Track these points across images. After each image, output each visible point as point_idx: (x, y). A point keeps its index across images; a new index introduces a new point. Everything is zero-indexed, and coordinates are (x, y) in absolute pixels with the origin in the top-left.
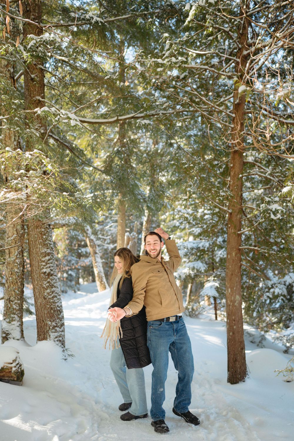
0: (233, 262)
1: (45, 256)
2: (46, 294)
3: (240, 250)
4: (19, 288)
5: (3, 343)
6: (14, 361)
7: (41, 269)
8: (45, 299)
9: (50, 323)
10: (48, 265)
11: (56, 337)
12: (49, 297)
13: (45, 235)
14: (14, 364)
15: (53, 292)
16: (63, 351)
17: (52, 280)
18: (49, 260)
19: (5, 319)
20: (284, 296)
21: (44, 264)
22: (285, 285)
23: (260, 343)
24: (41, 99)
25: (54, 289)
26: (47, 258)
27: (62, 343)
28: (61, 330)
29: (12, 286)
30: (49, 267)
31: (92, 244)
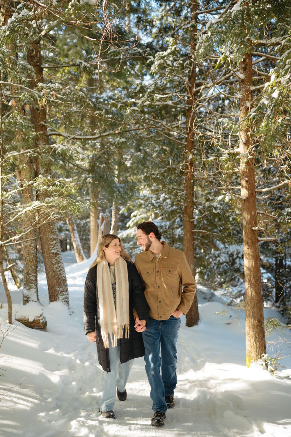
0: (188, 241)
1: (53, 241)
2: (54, 268)
3: (192, 232)
4: (34, 264)
5: (25, 304)
6: (41, 315)
7: (50, 250)
8: (54, 271)
9: (58, 289)
10: (55, 247)
11: (63, 299)
12: (57, 270)
13: (52, 225)
14: (41, 318)
15: (59, 267)
16: (69, 308)
17: (58, 258)
18: (56, 243)
19: (25, 288)
20: (227, 263)
21: (52, 246)
22: (228, 254)
23: (211, 298)
24: (44, 124)
25: (60, 264)
26: (54, 242)
27: (68, 302)
28: (66, 294)
29: (29, 263)
30: (56, 249)
31: (70, 222)
